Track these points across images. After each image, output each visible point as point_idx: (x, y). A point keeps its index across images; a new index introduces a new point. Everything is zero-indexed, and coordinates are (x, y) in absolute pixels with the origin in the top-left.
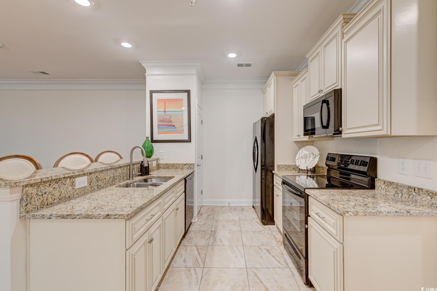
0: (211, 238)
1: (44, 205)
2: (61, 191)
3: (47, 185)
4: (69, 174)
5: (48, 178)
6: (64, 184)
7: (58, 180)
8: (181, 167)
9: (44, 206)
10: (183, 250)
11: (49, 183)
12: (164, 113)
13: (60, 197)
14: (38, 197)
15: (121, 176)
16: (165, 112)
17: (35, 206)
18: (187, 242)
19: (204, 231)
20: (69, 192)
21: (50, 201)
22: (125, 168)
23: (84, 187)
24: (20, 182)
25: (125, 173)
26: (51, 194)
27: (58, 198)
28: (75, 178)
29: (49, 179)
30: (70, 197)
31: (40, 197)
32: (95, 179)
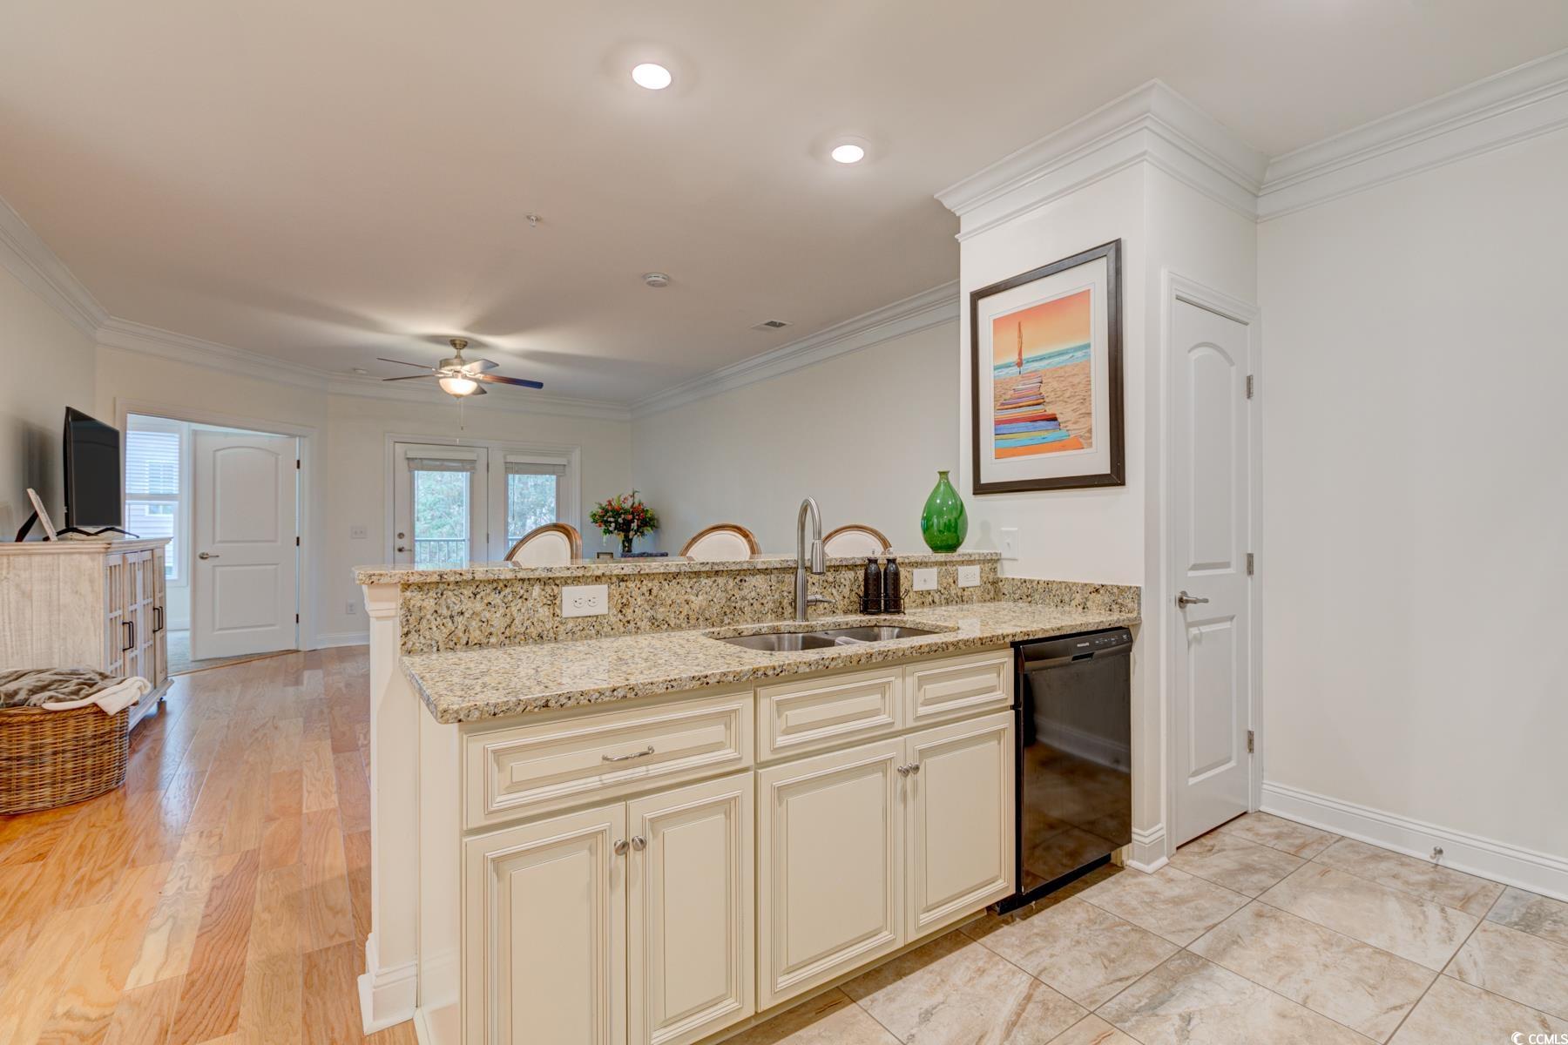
0: (1149, 985)
1: (456, 644)
2: (511, 615)
3: (465, 592)
4: (532, 570)
5: (461, 574)
6: (521, 597)
7: (501, 585)
8: (1078, 598)
9: (458, 646)
10: (968, 968)
11: (472, 589)
12: (1015, 369)
13: (508, 629)
14: (438, 619)
15: (765, 602)
16: (1020, 364)
17: (429, 642)
18: (1017, 943)
19: (1145, 932)
20: (541, 624)
21: (476, 635)
22: (789, 578)
23: (597, 617)
24: (381, 575)
25: (785, 594)
26: (478, 619)
27: (503, 633)
28: (563, 586)
29: (465, 578)
30: (542, 637)
31: (444, 621)
32: (643, 597)
